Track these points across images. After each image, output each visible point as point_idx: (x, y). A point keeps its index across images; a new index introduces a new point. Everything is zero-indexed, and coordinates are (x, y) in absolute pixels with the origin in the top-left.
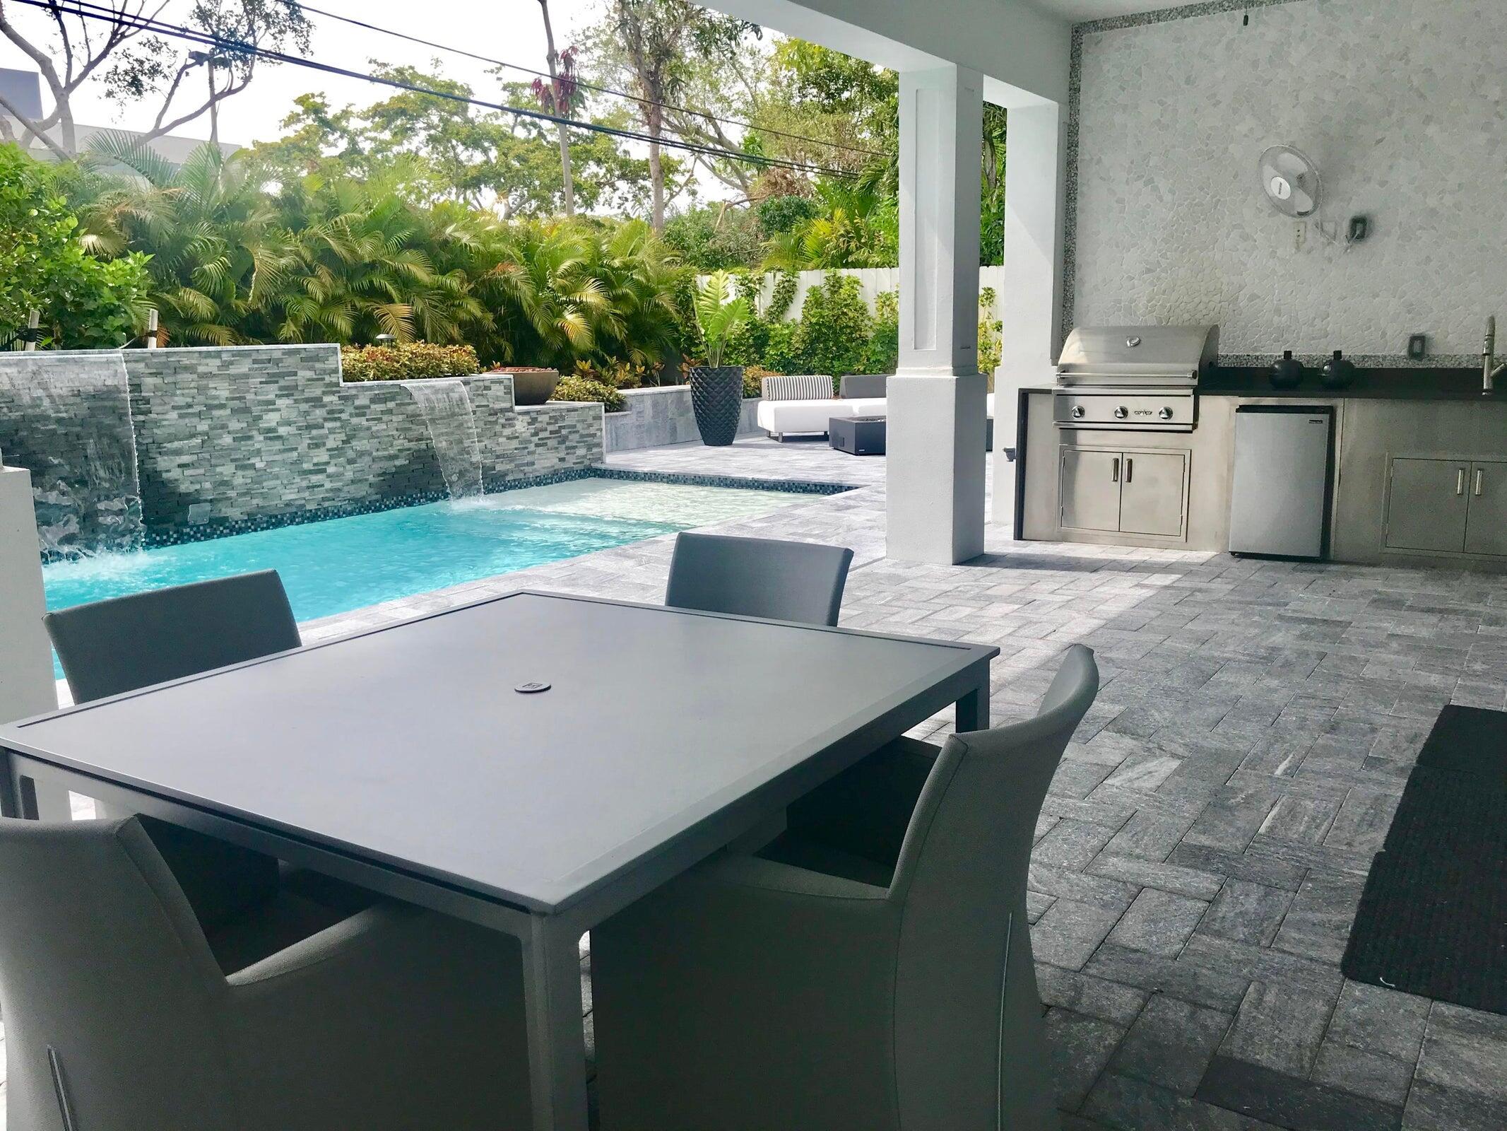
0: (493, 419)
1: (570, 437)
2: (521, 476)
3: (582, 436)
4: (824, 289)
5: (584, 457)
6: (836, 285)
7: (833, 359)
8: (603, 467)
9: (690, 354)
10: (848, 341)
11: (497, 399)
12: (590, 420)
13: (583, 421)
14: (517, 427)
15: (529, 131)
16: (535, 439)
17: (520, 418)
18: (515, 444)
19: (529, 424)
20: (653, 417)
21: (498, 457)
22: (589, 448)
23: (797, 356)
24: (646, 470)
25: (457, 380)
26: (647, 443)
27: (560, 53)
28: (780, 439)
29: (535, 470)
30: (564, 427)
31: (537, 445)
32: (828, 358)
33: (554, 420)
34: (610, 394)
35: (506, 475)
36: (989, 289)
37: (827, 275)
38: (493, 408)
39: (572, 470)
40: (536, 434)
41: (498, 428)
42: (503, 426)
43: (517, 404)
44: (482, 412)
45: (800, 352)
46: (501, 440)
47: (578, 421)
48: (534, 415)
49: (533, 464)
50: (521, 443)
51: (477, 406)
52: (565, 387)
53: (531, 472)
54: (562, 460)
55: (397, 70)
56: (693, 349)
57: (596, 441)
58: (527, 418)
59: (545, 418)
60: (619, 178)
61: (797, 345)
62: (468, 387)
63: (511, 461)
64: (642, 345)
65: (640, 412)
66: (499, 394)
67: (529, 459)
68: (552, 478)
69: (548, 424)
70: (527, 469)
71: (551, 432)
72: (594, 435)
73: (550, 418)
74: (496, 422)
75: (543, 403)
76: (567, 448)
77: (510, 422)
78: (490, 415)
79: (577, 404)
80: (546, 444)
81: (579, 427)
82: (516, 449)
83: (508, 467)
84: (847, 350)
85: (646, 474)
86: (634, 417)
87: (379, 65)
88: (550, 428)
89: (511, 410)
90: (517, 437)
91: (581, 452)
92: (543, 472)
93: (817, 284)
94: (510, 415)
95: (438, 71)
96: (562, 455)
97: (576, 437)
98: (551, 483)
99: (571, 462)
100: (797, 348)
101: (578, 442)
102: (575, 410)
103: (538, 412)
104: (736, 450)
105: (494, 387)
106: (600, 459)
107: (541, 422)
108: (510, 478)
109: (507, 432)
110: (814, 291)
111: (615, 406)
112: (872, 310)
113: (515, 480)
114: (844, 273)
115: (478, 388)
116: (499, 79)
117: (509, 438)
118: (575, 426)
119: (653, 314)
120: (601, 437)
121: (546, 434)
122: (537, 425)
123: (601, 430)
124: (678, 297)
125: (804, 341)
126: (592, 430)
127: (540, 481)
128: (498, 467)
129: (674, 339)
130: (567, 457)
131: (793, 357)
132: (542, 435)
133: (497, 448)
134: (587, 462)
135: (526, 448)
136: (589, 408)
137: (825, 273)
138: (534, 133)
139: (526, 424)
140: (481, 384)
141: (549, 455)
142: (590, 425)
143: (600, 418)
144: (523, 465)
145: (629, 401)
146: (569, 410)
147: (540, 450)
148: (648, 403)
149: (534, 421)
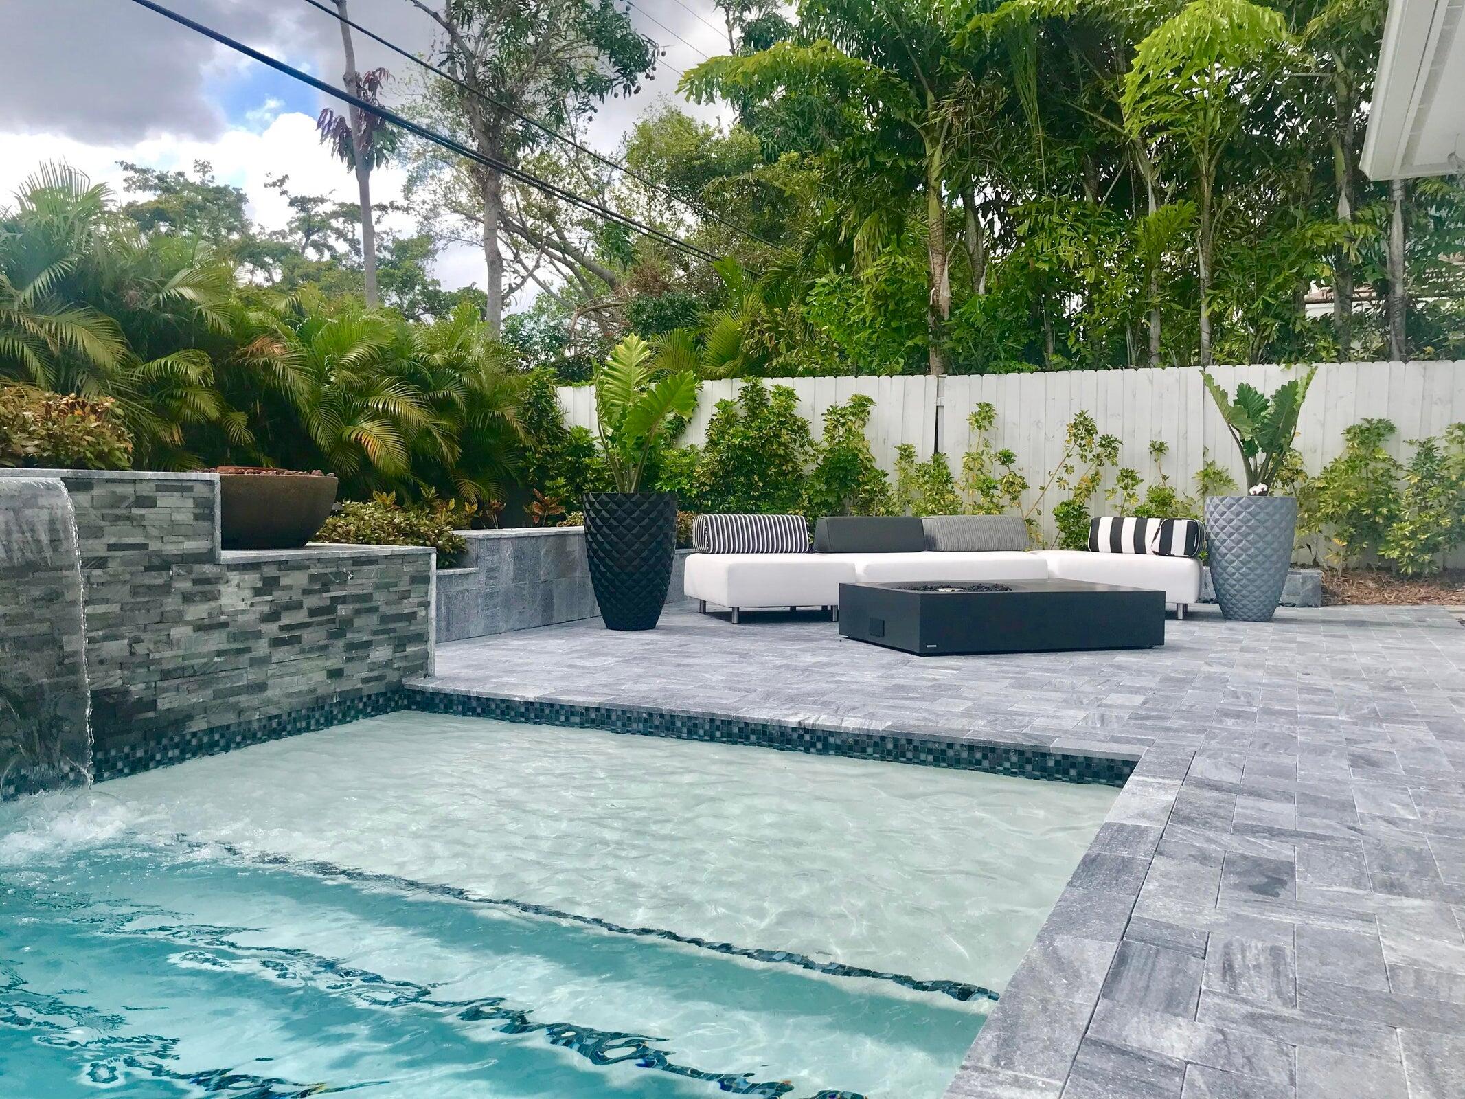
0: (158, 579)
1: (358, 622)
2: (230, 718)
3: (384, 619)
4: (738, 406)
5: (387, 664)
6: (755, 399)
7: (758, 499)
8: (430, 685)
9: (543, 489)
10: (778, 474)
11: (174, 529)
12: (404, 585)
13: (388, 586)
14: (224, 601)
15: (322, 254)
16: (272, 629)
17: (235, 577)
18: (217, 641)
19: (258, 592)
20: (515, 579)
21: (166, 675)
22: (400, 644)
23: (702, 495)
24: (531, 695)
25: (53, 478)
26: (502, 625)
27: (362, 76)
28: (735, 619)
29: (269, 702)
30: (343, 600)
31: (276, 643)
32: (753, 497)
33: (322, 583)
34: (439, 535)
35: (190, 717)
36: (988, 405)
37: (744, 384)
38: (158, 554)
39: (356, 695)
40: (272, 617)
41: (171, 603)
42: (187, 598)
43: (226, 545)
44: (126, 563)
45: (708, 488)
46: (178, 632)
47: (378, 587)
48: (271, 572)
49: (261, 687)
50: (234, 637)
51: (111, 547)
52: (351, 519)
53: (255, 709)
54: (335, 674)
55: (158, 178)
56: (548, 483)
57: (415, 628)
58: (253, 579)
59: (298, 579)
60: (426, 311)
61: (703, 480)
62: (84, 498)
63: (205, 685)
64: (473, 474)
65: (493, 570)
66: (178, 517)
67: (251, 676)
68: (308, 717)
69: (306, 592)
70: (244, 700)
71: (313, 612)
72: (411, 617)
73: (313, 578)
74: (166, 589)
75: (300, 544)
76: (351, 647)
77: (206, 589)
78: (147, 569)
79: (375, 549)
80: (298, 639)
81: (379, 598)
82: (219, 653)
83: (195, 699)
84: (777, 488)
85: (529, 705)
86: (482, 577)
87: (136, 171)
88: (311, 602)
89: (210, 557)
90: (224, 625)
91: (381, 653)
92: (286, 705)
93: (728, 399)
94: (208, 569)
95: (208, 177)
96: (334, 663)
97: (372, 621)
98: (308, 729)
99: (357, 677)
100: (704, 484)
101: (375, 633)
102: (371, 560)
103: (283, 565)
104: (675, 639)
105: (166, 501)
106: (422, 666)
107: (289, 588)
108: (199, 725)
109: (198, 611)
110: (724, 406)
111: (452, 556)
112: (817, 432)
113: (211, 731)
114: (768, 383)
115: (118, 500)
116: (283, 193)
117: (200, 627)
118: (368, 598)
119: (491, 429)
120: (426, 620)
121: (301, 616)
122: (279, 595)
123: (427, 605)
124: (527, 410)
125: (713, 474)
126: (407, 607)
127: (277, 728)
128: (164, 703)
129: (518, 468)
130: (349, 668)
131: (697, 496)
132: (286, 620)
133: (168, 653)
134: (392, 676)
135: (247, 650)
136: (403, 557)
137: (739, 383)
138: (327, 256)
139: (247, 593)
140: (128, 490)
141: (305, 665)
142: (406, 595)
143: (426, 580)
144: (237, 691)
145: (472, 549)
146: (357, 561)
147: (281, 654)
148: (508, 551)
149: (270, 584)
